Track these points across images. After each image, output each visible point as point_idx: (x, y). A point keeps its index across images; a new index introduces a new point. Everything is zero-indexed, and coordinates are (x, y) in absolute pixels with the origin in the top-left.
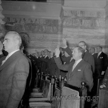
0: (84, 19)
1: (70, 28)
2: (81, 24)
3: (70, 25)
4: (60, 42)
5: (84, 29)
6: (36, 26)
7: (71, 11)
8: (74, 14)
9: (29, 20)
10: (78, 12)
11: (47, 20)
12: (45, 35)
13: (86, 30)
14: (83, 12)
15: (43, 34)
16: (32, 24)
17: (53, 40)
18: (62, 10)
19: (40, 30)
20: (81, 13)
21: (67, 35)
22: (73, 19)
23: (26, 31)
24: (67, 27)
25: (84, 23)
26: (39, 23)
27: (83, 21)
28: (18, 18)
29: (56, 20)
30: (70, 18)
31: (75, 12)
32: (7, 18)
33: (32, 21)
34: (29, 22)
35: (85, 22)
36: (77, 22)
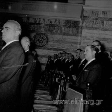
0: (106, 20)
1: (90, 29)
2: (103, 25)
3: (90, 26)
4: (80, 45)
5: (106, 31)
6: (55, 28)
7: (92, 11)
8: (95, 14)
9: (49, 21)
10: (99, 12)
11: (67, 21)
12: (64, 37)
13: (107, 32)
14: (106, 13)
15: (61, 36)
16: (51, 24)
17: (72, 42)
18: (83, 10)
19: (59, 32)
20: (103, 14)
21: (86, 37)
22: (93, 19)
23: (45, 32)
24: (87, 28)
25: (106, 25)
26: (58, 24)
27: (105, 22)
28: (38, 19)
29: (76, 21)
30: (91, 19)
31: (96, 12)
32: (27, 18)
33: (51, 22)
34: (49, 23)
35: (107, 23)
36: (97, 23)
